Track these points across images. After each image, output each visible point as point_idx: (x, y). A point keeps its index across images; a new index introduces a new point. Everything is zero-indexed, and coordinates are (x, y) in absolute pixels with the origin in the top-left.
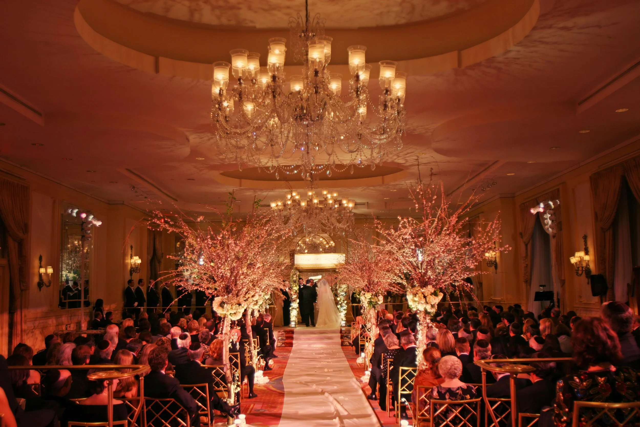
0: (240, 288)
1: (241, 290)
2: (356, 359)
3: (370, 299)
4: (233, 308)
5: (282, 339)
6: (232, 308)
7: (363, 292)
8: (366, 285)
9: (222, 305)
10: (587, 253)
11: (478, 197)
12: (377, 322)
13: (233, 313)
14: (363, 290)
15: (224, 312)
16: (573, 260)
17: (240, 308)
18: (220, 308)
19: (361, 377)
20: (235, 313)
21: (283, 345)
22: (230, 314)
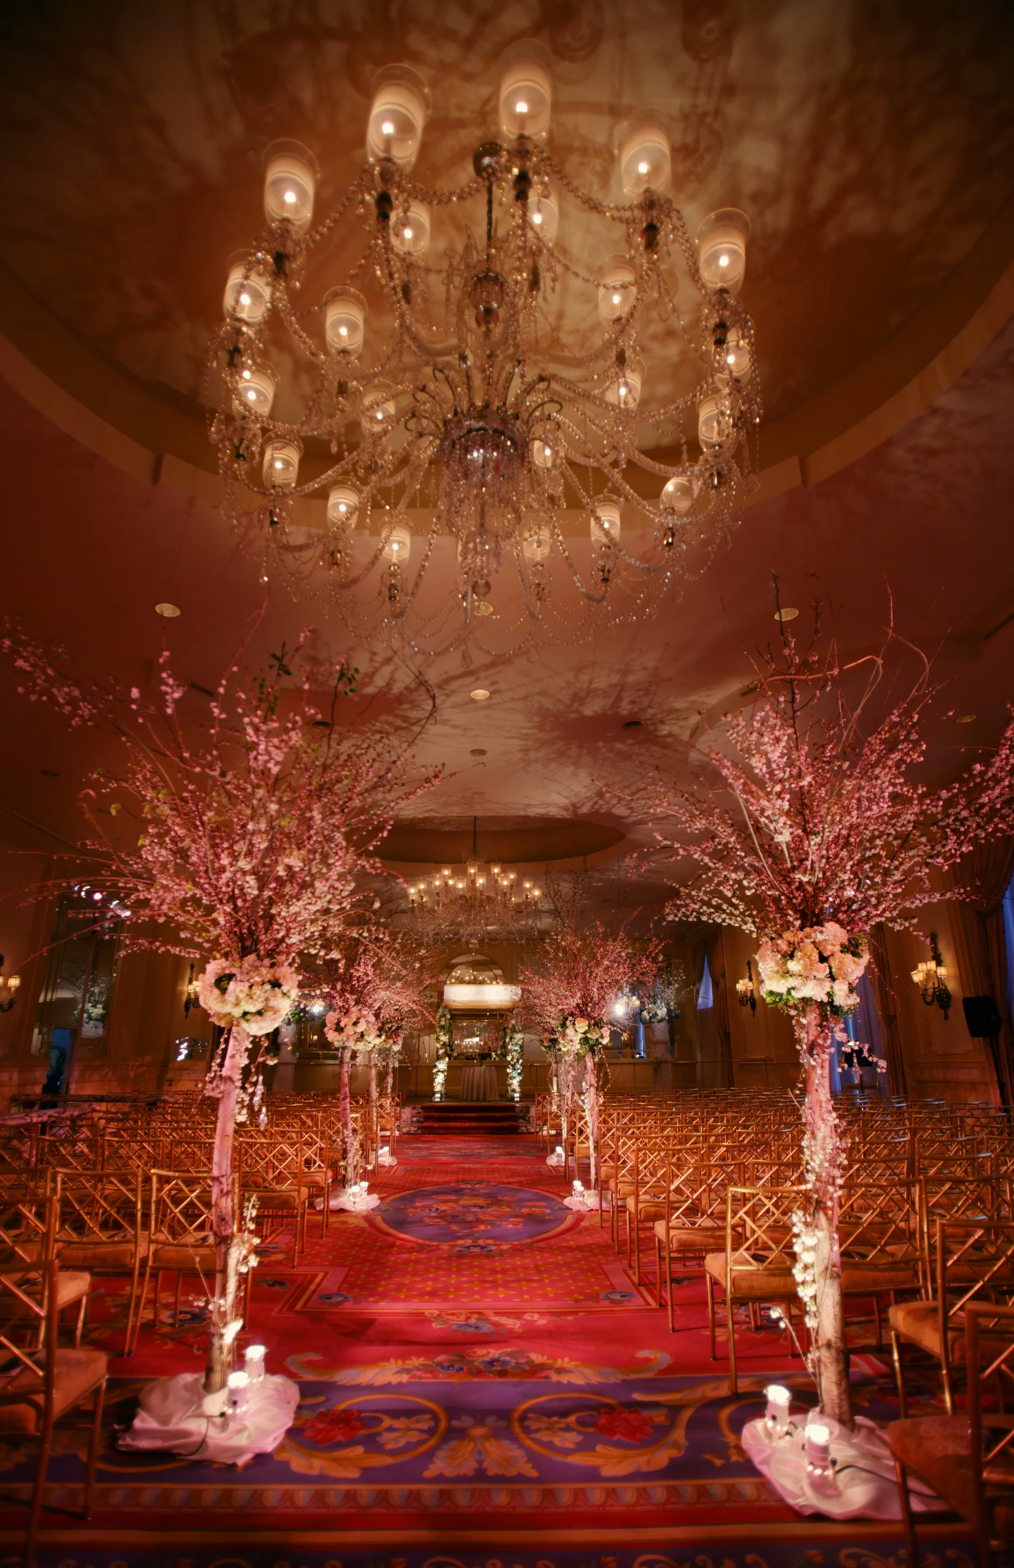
0: (282, 934)
1: (282, 940)
2: (545, 1158)
3: (585, 1033)
4: (255, 997)
5: (418, 1121)
6: (250, 996)
7: (570, 1018)
8: (578, 1005)
9: (222, 982)
10: (939, 964)
11: (930, 692)
12: (598, 1082)
13: (253, 1009)
14: (572, 1014)
15: (228, 1009)
16: (917, 977)
17: (275, 996)
18: (216, 992)
19: (565, 1197)
20: (260, 1013)
21: (419, 1131)
22: (245, 1014)
